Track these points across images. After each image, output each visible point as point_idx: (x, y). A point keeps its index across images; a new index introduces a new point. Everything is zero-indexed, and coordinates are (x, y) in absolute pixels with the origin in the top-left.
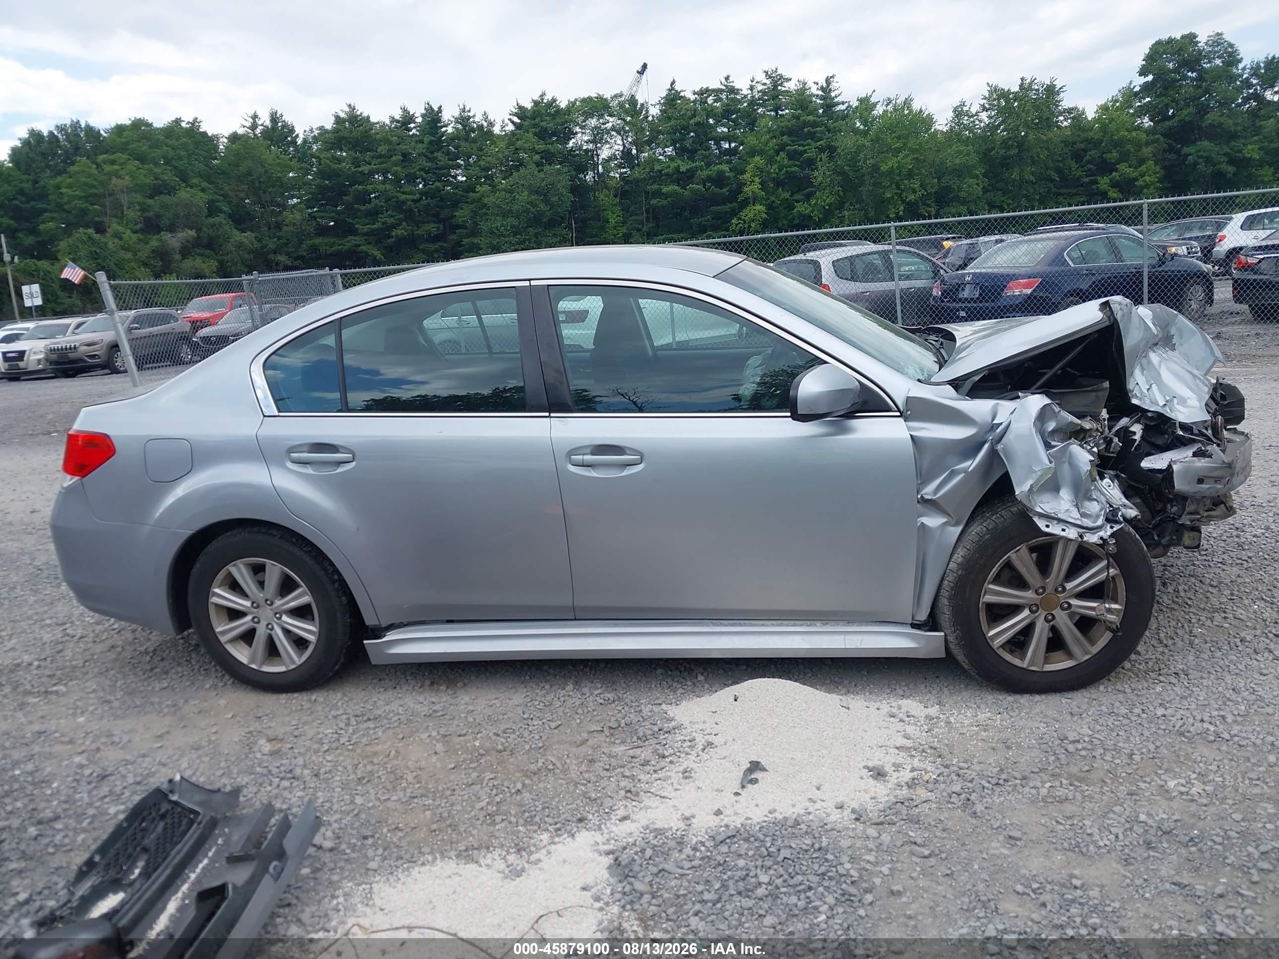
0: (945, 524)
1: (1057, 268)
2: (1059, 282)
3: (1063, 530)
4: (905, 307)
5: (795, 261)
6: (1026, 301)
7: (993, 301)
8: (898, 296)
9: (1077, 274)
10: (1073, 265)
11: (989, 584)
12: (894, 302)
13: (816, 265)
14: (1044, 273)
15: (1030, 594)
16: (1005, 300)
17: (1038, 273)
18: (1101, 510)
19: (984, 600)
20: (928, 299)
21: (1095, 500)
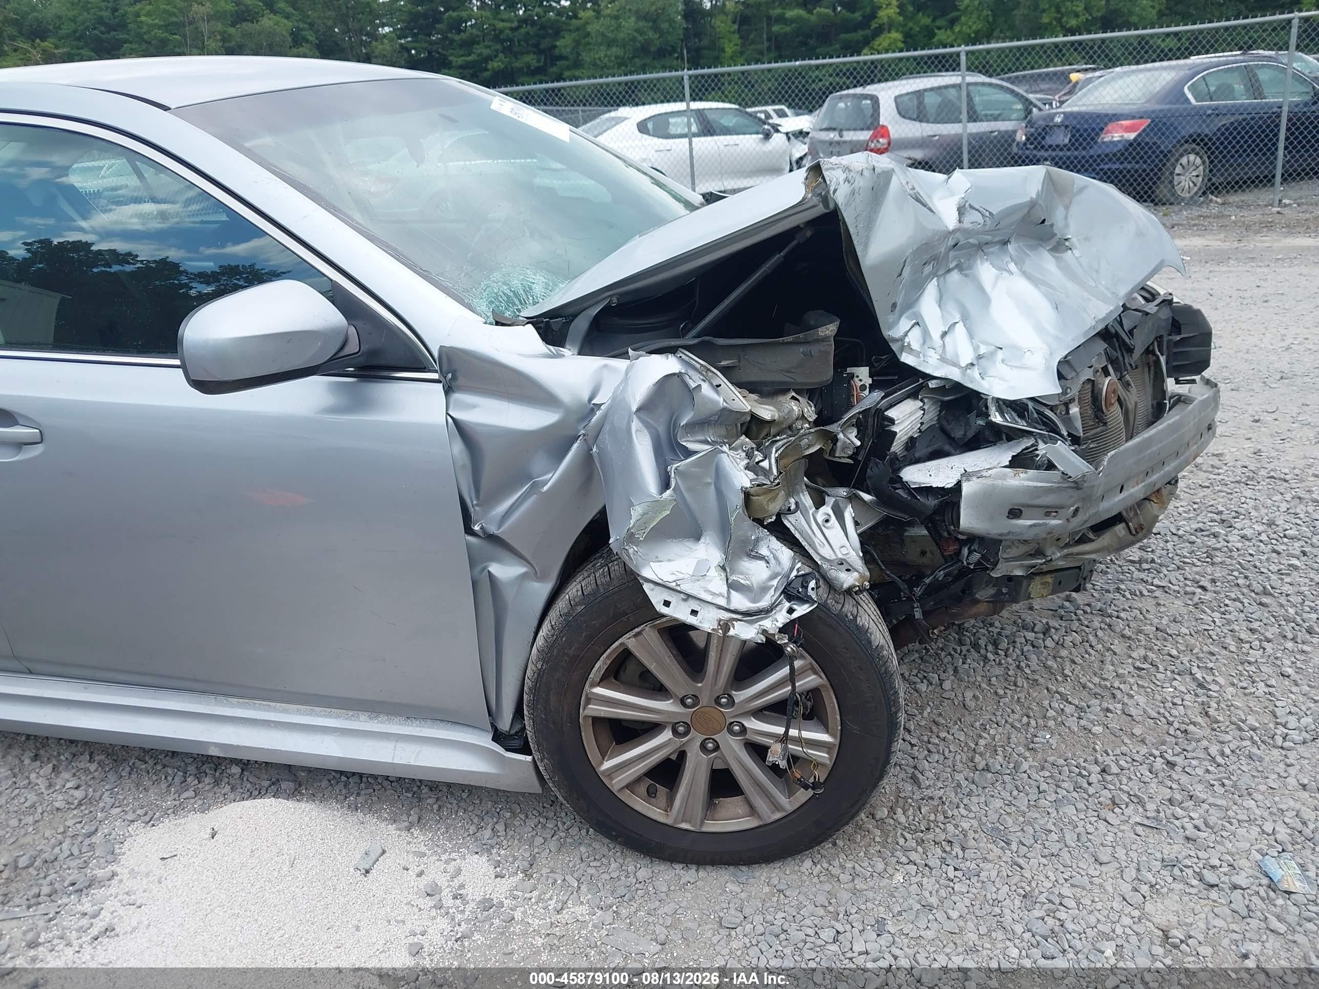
0: (524, 576)
1: (1172, 106)
2: (1180, 124)
3: (694, 613)
4: (973, 156)
5: (854, 95)
6: (1127, 150)
7: (1084, 149)
8: (965, 142)
9: (1199, 113)
10: (1193, 101)
11: (593, 685)
12: (960, 148)
13: (875, 100)
14: (1153, 112)
15: (666, 706)
16: (1100, 147)
17: (1145, 112)
18: (772, 578)
19: (587, 712)
20: (1010, 145)
21: (762, 558)
